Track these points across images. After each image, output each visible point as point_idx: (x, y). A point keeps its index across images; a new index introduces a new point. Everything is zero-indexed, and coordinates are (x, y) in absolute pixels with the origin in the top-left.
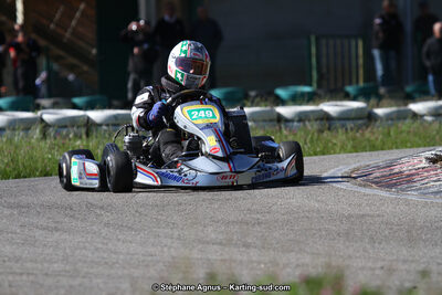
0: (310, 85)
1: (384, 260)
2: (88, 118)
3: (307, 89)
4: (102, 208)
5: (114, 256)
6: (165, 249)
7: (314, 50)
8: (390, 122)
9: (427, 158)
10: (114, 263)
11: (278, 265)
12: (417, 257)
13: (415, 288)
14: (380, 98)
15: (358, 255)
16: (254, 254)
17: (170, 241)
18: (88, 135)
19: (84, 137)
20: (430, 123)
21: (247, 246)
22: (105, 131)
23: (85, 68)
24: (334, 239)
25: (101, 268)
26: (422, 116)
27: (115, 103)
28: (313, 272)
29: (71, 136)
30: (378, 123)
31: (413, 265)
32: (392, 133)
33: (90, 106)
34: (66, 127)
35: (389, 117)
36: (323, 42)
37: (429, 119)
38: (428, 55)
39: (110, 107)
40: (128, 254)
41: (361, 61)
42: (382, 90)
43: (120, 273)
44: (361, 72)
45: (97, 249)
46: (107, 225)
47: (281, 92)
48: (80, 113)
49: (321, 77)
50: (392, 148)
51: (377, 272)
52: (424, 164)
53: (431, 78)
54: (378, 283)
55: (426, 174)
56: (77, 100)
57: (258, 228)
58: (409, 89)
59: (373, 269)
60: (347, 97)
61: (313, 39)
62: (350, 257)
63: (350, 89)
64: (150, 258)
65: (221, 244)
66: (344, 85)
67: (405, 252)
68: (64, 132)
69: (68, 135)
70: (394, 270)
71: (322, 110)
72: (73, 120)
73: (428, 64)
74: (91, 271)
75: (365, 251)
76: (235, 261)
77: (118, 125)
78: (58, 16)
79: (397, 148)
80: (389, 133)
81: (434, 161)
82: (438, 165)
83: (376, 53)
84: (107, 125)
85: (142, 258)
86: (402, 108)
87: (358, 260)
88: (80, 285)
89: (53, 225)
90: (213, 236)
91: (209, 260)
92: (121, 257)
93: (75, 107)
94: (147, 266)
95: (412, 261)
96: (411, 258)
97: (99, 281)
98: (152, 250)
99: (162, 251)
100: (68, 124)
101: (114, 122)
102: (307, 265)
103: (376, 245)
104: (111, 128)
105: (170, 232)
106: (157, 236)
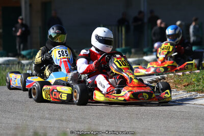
1: (124, 127)
6: (24, 122)
9: (148, 81)
12: (139, 126)
14: (130, 53)
15: (113, 125)
16: (65, 124)
17: (27, 118)
21: (62, 120)
22: (3, 67)
24: (103, 118)
27: (10, 54)
35: (134, 62)
39: (8, 56)
40: (7, 123)
42: (133, 50)
43: (2, 132)
44: (123, 42)
57: (68, 112)
58: (145, 50)
63: (118, 50)
65: (50, 119)
66: (115, 47)
67: (134, 124)
75: (116, 122)
76: (56, 127)
77: (8, 64)
84: (4, 64)
85: (13, 126)
86: (140, 58)
87: (113, 127)
90: (47, 116)
91: (44, 126)
92: (4, 125)
95: (137, 128)
96: (136, 127)
98: (18, 122)
103: (121, 121)
104: (5, 66)
105: (27, 113)
106: (21, 115)
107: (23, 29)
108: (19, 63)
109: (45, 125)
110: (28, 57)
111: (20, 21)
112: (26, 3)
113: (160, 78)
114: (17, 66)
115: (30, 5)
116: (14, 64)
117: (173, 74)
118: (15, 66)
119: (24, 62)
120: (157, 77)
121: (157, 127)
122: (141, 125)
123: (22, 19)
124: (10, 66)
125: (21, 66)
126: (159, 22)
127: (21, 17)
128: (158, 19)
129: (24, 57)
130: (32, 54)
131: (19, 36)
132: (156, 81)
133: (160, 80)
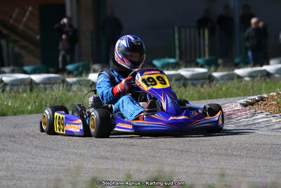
0: (174, 57)
1: (208, 168)
2: (32, 80)
3: (172, 61)
4: (34, 136)
5: (38, 166)
6: (72, 162)
7: (177, 36)
8: (222, 81)
9: (241, 104)
10: (38, 171)
11: (141, 171)
12: (230, 167)
15: (193, 165)
17: (75, 157)
18: (31, 90)
19: (28, 91)
21: (123, 159)
22: (42, 87)
23: (32, 48)
24: (179, 155)
25: (29, 174)
26: (243, 77)
27: (51, 70)
29: (20, 91)
30: (214, 82)
32: (224, 89)
33: (34, 72)
34: (15, 85)
35: (222, 78)
36: (183, 30)
37: (247, 79)
39: (48, 72)
40: (48, 165)
41: (206, 43)
42: (220, 61)
43: (41, 177)
44: (207, 50)
45: (28, 162)
46: (36, 147)
47: (156, 63)
48: (27, 76)
49: (181, 53)
52: (239, 107)
55: (239, 114)
56: (26, 68)
57: (131, 148)
58: (237, 60)
60: (197, 65)
61: (176, 29)
63: (200, 61)
64: (61, 168)
65: (107, 158)
66: (196, 58)
67: (222, 163)
68: (15, 88)
69: (18, 90)
71: (179, 74)
72: (22, 81)
73: (248, 44)
74: (23, 176)
75: (198, 161)
76: (115, 169)
78: (14, 15)
79: (226, 97)
81: (245, 105)
82: (248, 108)
84: (44, 84)
85: (56, 168)
86: (231, 72)
88: (14, 185)
90: (103, 154)
92: (43, 167)
93: (25, 72)
94: (59, 172)
95: (227, 169)
96: (226, 167)
97: (27, 182)
98: (63, 162)
99: (69, 163)
100: (19, 83)
101: (48, 82)
103: (205, 159)
105: (75, 151)
106: (67, 153)
108: (64, 81)
109: (100, 167)
110: (75, 73)
113: (257, 98)
114: (62, 85)
117: (275, 94)
118: (58, 85)
119: (70, 80)
120: (252, 97)
121: (255, 166)
122: (233, 164)
125: (67, 86)
129: (70, 73)
130: (80, 69)
132: (252, 104)
133: (258, 101)
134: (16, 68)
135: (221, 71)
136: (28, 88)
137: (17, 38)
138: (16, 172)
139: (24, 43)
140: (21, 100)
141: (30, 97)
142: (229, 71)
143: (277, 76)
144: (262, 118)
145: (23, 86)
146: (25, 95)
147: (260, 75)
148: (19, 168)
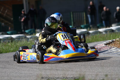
1: (94, 72)
2: (12, 37)
5: (21, 74)
8: (93, 35)
9: (104, 44)
10: (21, 76)
11: (66, 75)
13: (103, 79)
14: (90, 28)
16: (59, 72)
17: (36, 69)
18: (12, 42)
19: (11, 42)
20: (104, 34)
21: (57, 70)
22: (16, 40)
23: (10, 23)
24: (81, 67)
25: (18, 78)
26: (102, 32)
27: (19, 32)
28: (75, 76)
29: (7, 42)
30: (90, 35)
31: (102, 73)
32: (94, 37)
33: (12, 34)
34: (5, 40)
35: (93, 33)
37: (104, 33)
38: (103, 16)
39: (17, 34)
40: (25, 74)
41: (85, 18)
42: (91, 26)
43: (23, 79)
44: (85, 21)
45: (16, 73)
48: (9, 36)
49: (74, 23)
50: (94, 42)
51: (93, 75)
52: (104, 45)
53: (104, 22)
54: (93, 78)
55: (104, 48)
56: (8, 32)
58: (98, 25)
59: (92, 75)
60: (81, 28)
61: (71, 13)
62: (85, 72)
63: (82, 26)
64: (31, 75)
65: (50, 70)
66: (80, 25)
67: (100, 70)
68: (5, 41)
69: (6, 42)
70: (97, 75)
72: (7, 38)
73: (103, 18)
74: (15, 79)
75: (89, 69)
76: (54, 74)
77: (19, 39)
78: (2, 10)
79: (96, 41)
80: (93, 38)
81: (106, 44)
82: (107, 46)
83: (89, 16)
84: (17, 39)
85: (29, 75)
86: (97, 30)
87: (87, 72)
89: (4, 67)
90: (48, 68)
91: (47, 74)
92: (23, 74)
93: (8, 34)
94: (30, 77)
95: (102, 72)
96: (101, 71)
98: (31, 72)
99: (34, 72)
102: (74, 74)
103: (92, 68)
104: (18, 40)
106: (32, 68)
107: (25, 17)
108: (25, 37)
110: (29, 33)
111: (23, 12)
112: (26, 1)
113: (111, 41)
114: (25, 39)
115: (29, 3)
116: (22, 38)
117: (118, 39)
118: (23, 39)
119: (28, 37)
120: (109, 41)
121: (114, 71)
123: (24, 11)
124: (21, 39)
125: (27, 39)
126: (105, 8)
127: (23, 10)
128: (104, 6)
129: (27, 34)
130: (32, 32)
131: (23, 22)
132: (109, 44)
133: (111, 42)
134: (4, 33)
135: (92, 30)
136: (10, 41)
137: (3, 20)
138: (12, 77)
139: (6, 22)
140: (8, 46)
141: (12, 45)
142: (95, 30)
143: (117, 31)
144: (114, 50)
145: (8, 40)
146: (9, 44)
147: (109, 31)
148: (13, 76)
